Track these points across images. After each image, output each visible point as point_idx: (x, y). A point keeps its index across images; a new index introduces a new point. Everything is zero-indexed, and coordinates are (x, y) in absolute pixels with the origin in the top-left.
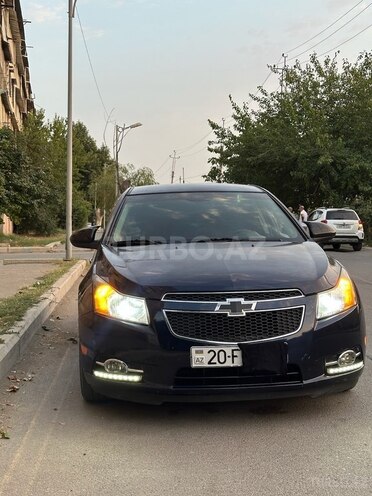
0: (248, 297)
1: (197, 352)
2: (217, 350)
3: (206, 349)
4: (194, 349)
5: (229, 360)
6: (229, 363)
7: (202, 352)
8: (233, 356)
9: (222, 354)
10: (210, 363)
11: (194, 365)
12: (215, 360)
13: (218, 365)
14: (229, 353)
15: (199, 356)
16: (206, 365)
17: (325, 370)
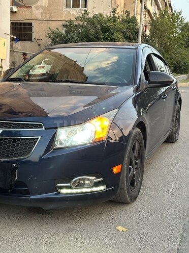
17: (56, 189)
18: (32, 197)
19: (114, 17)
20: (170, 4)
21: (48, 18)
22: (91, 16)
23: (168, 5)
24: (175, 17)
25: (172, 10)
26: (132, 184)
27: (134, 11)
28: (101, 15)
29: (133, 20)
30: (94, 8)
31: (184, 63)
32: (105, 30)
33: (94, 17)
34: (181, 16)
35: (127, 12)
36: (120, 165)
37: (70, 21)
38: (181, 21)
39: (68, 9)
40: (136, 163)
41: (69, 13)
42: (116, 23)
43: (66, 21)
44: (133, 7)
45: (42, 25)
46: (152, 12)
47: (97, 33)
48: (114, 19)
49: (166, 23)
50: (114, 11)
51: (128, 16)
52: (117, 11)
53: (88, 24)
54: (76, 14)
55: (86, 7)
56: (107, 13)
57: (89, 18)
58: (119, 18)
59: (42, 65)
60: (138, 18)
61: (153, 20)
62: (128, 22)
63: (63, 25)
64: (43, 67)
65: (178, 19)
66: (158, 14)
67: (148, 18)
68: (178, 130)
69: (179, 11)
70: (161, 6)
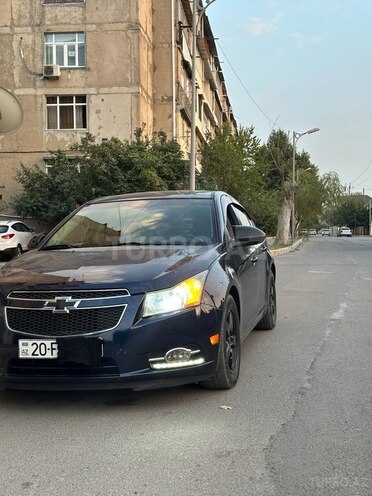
0: (75, 296)
1: (23, 344)
2: (39, 342)
3: (30, 342)
4: (21, 342)
5: (49, 352)
6: (48, 355)
7: (27, 344)
8: (53, 349)
9: (43, 346)
10: (33, 354)
11: (21, 356)
12: (37, 352)
13: (40, 356)
14: (49, 346)
15: (25, 348)
16: (31, 356)
17: (148, 365)
18: (122, 375)
19: (139, 143)
20: (232, 115)
21: (15, 148)
22: (98, 142)
23: (229, 118)
24: (243, 138)
25: (235, 126)
26: (230, 365)
27: (172, 131)
28: (115, 141)
29: (174, 147)
30: (100, 128)
31: (267, 217)
32: (126, 166)
33: (103, 145)
34: (252, 136)
35: (162, 133)
36: (217, 335)
37: (59, 152)
38: (254, 144)
39: (51, 131)
40: (232, 339)
41: (54, 137)
42: (144, 154)
43: (52, 152)
44: (170, 124)
45: (4, 161)
46: (203, 131)
47: (112, 171)
48: (139, 147)
49: (229, 149)
50: (139, 133)
51: (163, 140)
52: (144, 134)
53: (93, 156)
54: (67, 139)
55: (85, 126)
56: (125, 136)
57: (94, 146)
58: (148, 143)
59: (9, 232)
60: (182, 143)
61: (206, 143)
62: (165, 151)
63: (45, 160)
64: (11, 236)
65: (248, 141)
66: (213, 133)
67: (196, 141)
68: (274, 311)
69: (249, 126)
70: (216, 119)
